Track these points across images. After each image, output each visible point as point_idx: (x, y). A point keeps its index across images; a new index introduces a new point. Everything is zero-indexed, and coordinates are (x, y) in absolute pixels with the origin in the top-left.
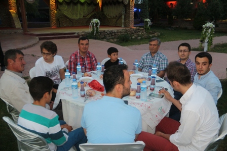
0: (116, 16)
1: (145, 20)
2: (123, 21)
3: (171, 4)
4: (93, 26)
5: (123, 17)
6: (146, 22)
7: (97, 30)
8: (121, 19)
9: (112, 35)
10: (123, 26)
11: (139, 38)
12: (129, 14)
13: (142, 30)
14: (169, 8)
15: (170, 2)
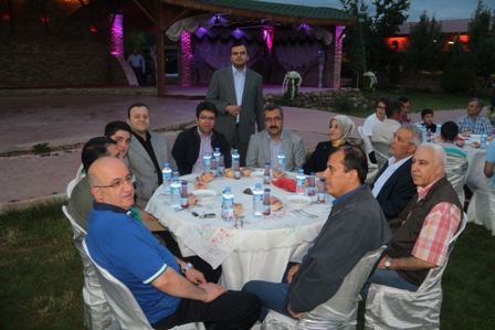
0: (304, 67)
1: (366, 74)
2: (321, 76)
3: (395, 43)
4: (290, 84)
5: (321, 67)
6: (368, 77)
7: (296, 92)
8: (318, 71)
9: (313, 102)
10: (320, 84)
11: (365, 106)
12: (333, 62)
13: (357, 92)
14: (391, 50)
15: (393, 39)
